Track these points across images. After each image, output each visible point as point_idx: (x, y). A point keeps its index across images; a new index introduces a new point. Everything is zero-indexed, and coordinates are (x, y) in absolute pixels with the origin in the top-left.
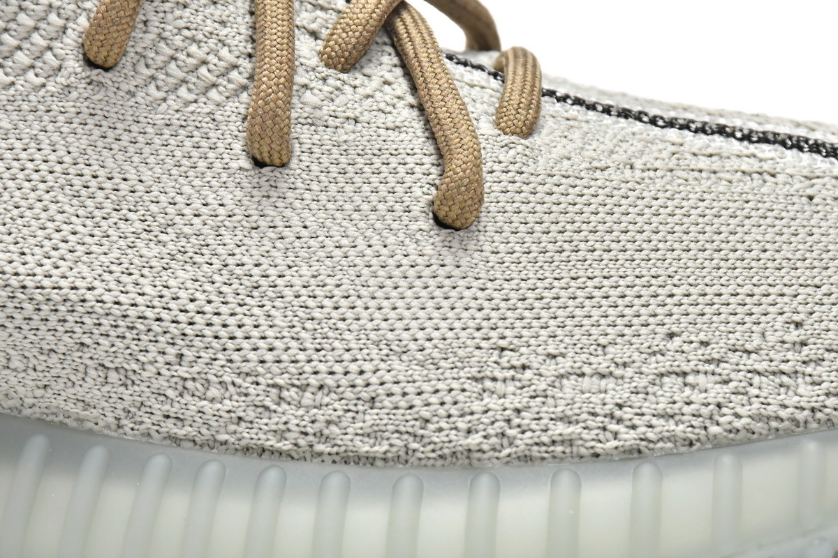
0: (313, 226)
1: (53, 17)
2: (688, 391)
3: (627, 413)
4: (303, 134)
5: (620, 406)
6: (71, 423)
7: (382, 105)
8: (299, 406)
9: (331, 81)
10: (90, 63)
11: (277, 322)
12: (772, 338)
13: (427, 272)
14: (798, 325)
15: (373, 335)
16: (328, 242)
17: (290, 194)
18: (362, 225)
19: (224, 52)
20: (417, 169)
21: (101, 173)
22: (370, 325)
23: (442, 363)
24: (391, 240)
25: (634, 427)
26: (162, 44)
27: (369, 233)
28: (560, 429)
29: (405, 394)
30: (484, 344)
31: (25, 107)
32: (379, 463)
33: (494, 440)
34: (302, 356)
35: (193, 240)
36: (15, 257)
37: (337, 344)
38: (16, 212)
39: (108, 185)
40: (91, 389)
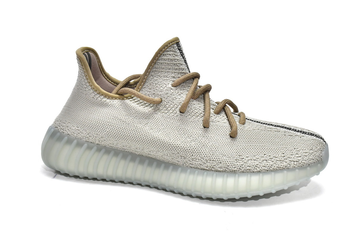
0: (212, 137)
1: (176, 105)
2: (267, 163)
3: (258, 166)
4: (211, 123)
5: (257, 165)
6: (176, 164)
7: (223, 120)
8: (210, 163)
9: (215, 116)
10: (181, 112)
11: (207, 150)
12: (280, 155)
13: (229, 144)
14: (283, 154)
15: (221, 153)
16: (214, 139)
17: (209, 132)
18: (219, 137)
19: (200, 111)
20: (228, 129)
21: (182, 128)
22: (220, 151)
23: (231, 157)
24: (224, 139)
25: (259, 168)
26: (191, 110)
27: (220, 138)
28: (248, 168)
29: (225, 162)
30: (237, 155)
31: (171, 118)
32: (221, 172)
33: (238, 169)
34: (210, 156)
35: (195, 138)
36: (169, 140)
37: (215, 154)
38: (169, 133)
39: (183, 130)
40: (179, 159)
